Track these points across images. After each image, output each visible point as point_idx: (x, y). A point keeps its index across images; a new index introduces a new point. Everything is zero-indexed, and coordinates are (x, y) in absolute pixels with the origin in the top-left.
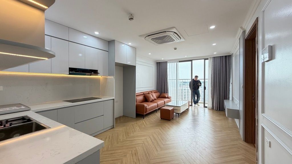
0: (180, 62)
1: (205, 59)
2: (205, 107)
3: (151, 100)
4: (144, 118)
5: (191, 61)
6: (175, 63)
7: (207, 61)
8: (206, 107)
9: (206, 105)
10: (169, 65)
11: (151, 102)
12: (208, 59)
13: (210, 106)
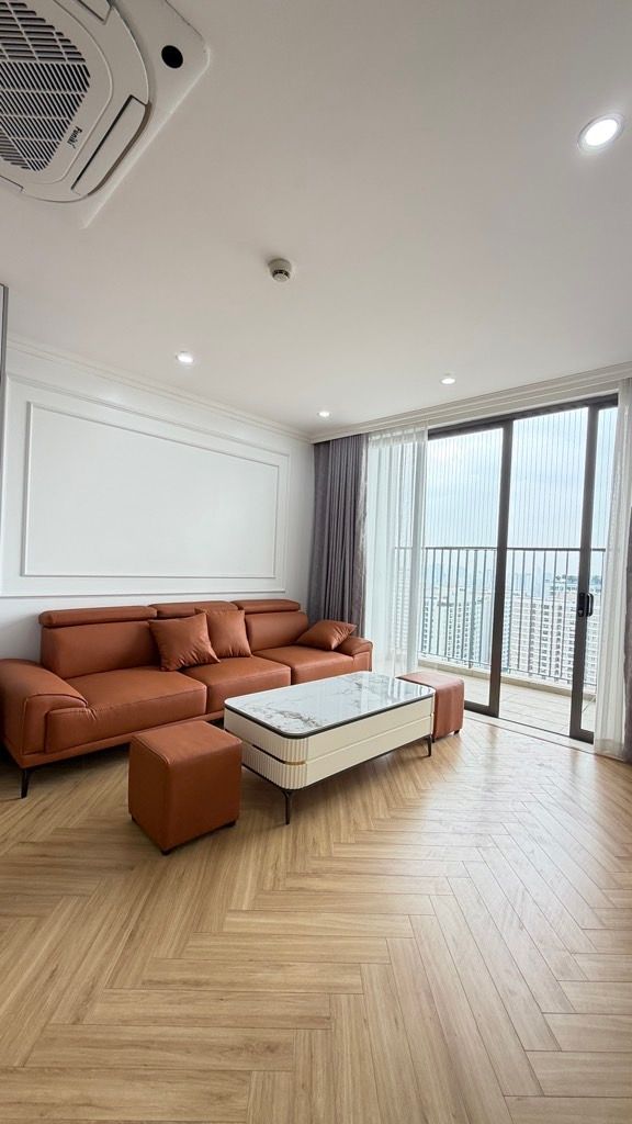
0: (433, 434)
1: (596, 404)
2: (579, 734)
3: (183, 655)
4: (24, 795)
5: (505, 422)
6: (409, 446)
7: (607, 416)
8: (587, 738)
9: (587, 724)
10: (375, 459)
11: (183, 670)
12: (612, 401)
13: (610, 736)
